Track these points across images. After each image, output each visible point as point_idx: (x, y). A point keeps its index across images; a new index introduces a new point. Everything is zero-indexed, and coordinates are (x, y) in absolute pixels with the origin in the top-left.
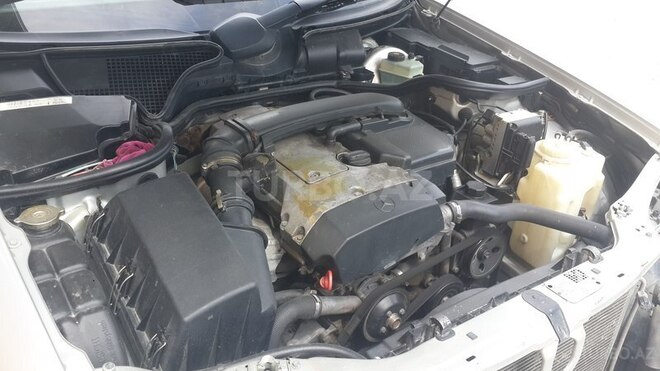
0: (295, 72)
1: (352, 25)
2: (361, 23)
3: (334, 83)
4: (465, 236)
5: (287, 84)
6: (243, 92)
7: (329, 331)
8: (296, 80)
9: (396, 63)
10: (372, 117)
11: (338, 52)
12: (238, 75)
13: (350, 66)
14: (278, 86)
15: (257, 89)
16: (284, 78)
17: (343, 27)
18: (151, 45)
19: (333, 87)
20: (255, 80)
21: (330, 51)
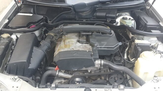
0: (93, 18)
1: (115, 8)
2: (119, 7)
3: (103, 22)
4: (110, 71)
5: (91, 21)
6: (78, 20)
7: (64, 81)
8: (93, 20)
9: (124, 20)
10: (97, 32)
11: (106, 14)
12: (76, 16)
13: (110, 19)
14: (88, 20)
15: (83, 20)
16: (90, 19)
17: (110, 8)
18: (57, 6)
19: (102, 23)
20: (81, 18)
21: (103, 14)
